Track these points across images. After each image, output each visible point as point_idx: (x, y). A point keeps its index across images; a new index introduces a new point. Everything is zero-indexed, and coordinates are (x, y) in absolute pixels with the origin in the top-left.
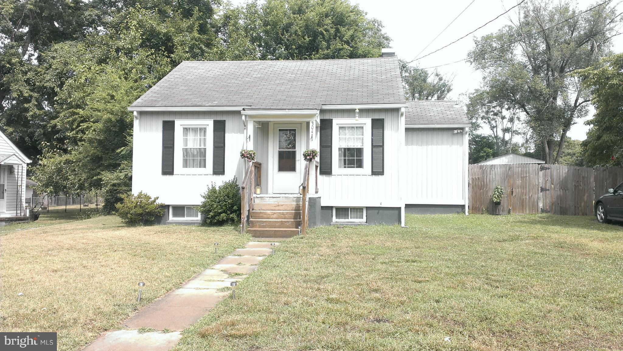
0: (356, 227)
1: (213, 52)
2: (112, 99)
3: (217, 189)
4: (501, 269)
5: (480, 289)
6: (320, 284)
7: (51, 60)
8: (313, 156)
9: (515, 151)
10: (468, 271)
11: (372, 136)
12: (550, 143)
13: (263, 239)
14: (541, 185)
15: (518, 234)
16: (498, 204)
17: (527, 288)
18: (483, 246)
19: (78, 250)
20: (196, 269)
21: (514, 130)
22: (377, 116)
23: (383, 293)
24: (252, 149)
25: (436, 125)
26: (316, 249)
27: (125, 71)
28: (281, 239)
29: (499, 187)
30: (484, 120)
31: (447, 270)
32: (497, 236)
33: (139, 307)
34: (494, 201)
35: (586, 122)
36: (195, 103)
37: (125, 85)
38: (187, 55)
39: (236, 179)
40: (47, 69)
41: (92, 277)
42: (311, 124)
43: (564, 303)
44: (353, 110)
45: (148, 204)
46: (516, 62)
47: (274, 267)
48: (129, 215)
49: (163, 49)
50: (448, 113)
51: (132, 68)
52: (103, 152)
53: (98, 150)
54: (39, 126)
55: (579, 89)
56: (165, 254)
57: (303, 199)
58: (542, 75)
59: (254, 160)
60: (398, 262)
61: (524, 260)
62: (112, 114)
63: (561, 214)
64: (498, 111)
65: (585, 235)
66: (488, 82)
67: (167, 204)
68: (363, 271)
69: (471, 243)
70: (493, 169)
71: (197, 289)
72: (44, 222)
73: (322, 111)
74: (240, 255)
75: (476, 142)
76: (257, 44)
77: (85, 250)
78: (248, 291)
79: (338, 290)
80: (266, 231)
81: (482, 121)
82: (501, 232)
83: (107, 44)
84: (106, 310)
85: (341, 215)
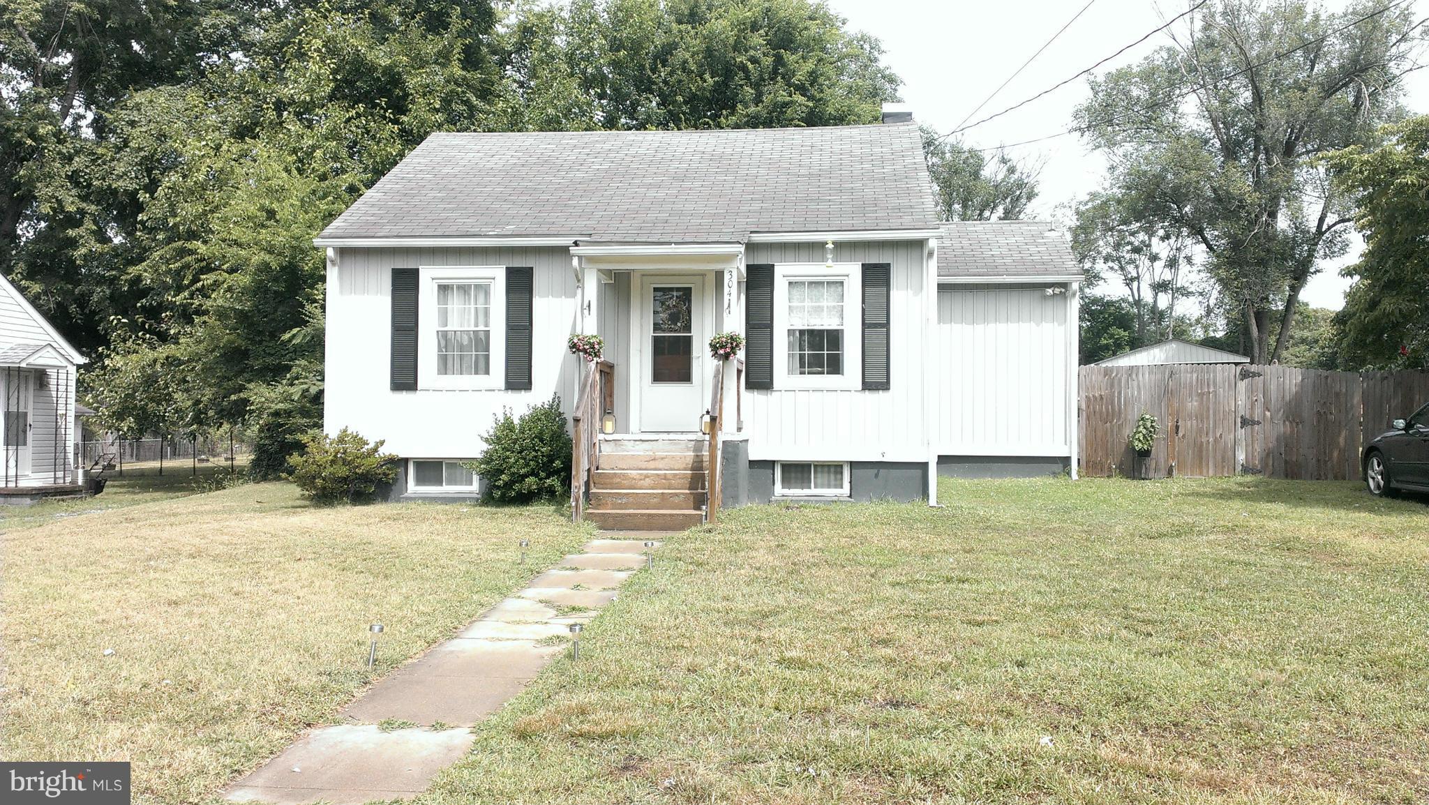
0: (829, 507)
1: (497, 110)
2: (269, 218)
3: (516, 421)
4: (1156, 595)
5: (1110, 639)
6: (760, 629)
7: (127, 129)
8: (732, 348)
9: (1180, 334)
10: (1085, 600)
11: (863, 302)
12: (1262, 316)
13: (621, 533)
14: (1241, 412)
15: (1191, 521)
16: (1145, 454)
17: (1215, 636)
18: (1115, 547)
19: (216, 558)
20: (486, 599)
21: (1179, 285)
22: (875, 258)
23: (902, 646)
24: (595, 334)
25: (1005, 276)
26: (743, 554)
27: (297, 155)
28: (663, 534)
29: (1148, 417)
30: (1110, 264)
31: (1037, 599)
32: (1144, 525)
33: (372, 677)
34: (1137, 448)
35: (1344, 270)
36: (463, 230)
37: (300, 186)
38: (437, 116)
39: (557, 400)
40: (119, 149)
41: (259, 615)
42: (727, 277)
43: (1296, 666)
44: (822, 245)
45: (363, 456)
46: (1184, 131)
47: (656, 593)
48: (319, 482)
49: (383, 103)
50: (1033, 249)
51: (314, 148)
52: (249, 339)
53: (238, 334)
54: (101, 280)
55: (1327, 194)
56: (411, 566)
57: (710, 444)
58: (1242, 161)
59: (599, 357)
60: (928, 582)
61: (1207, 578)
62: (270, 252)
63: (1287, 476)
64: (1143, 242)
65: (1341, 522)
66: (1121, 178)
67: (402, 455)
68: (852, 602)
69: (1087, 540)
70: (1134, 376)
71: (493, 639)
72: (117, 497)
73: (751, 247)
74: (576, 569)
75: (1091, 313)
76: (596, 92)
77: (231, 559)
78: (604, 644)
79: (802, 641)
80: (629, 515)
81: (1105, 267)
82: (1154, 517)
83: (254, 93)
84: (303, 683)
85: (793, 481)
